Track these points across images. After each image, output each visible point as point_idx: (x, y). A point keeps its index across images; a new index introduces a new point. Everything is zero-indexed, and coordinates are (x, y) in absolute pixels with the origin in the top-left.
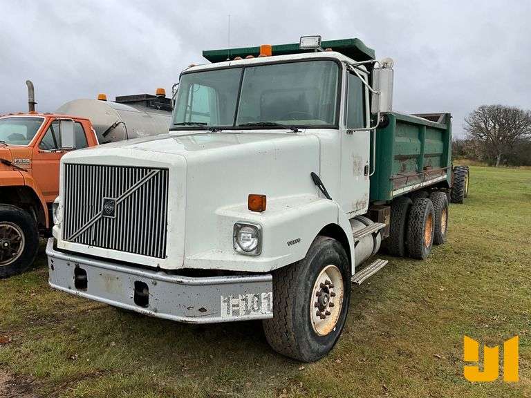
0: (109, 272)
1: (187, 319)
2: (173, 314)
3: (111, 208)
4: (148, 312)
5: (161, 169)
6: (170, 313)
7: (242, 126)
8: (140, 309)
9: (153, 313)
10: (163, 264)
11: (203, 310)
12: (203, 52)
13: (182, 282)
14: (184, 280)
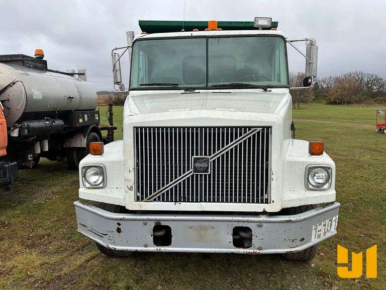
0: (203, 223)
1: (292, 250)
2: (277, 248)
3: (204, 165)
4: (252, 251)
5: (263, 127)
6: (274, 248)
7: (215, 86)
8: (241, 251)
9: (258, 251)
10: (269, 208)
11: (302, 240)
12: (139, 21)
13: (290, 220)
14: (291, 219)
